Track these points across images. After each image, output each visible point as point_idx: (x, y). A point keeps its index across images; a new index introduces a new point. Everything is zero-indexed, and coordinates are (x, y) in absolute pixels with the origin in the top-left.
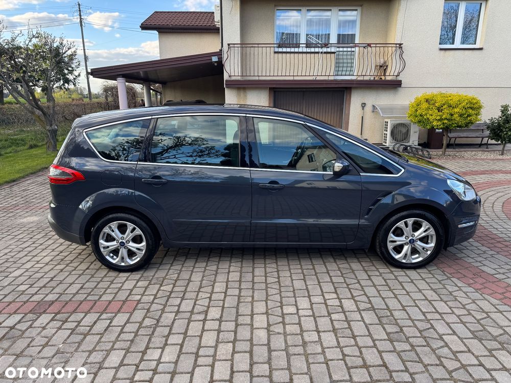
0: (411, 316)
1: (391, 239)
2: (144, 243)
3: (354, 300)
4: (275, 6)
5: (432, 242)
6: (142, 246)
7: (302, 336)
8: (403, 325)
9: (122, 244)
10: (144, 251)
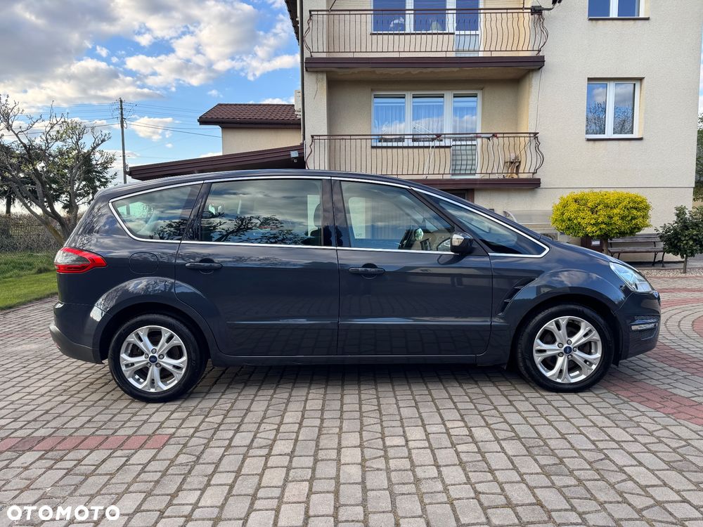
0: (575, 445)
1: (539, 348)
2: (185, 358)
3: (489, 428)
4: (372, 90)
5: (596, 352)
6: (182, 363)
7: (413, 472)
8: (563, 456)
9: (153, 359)
10: (184, 370)
